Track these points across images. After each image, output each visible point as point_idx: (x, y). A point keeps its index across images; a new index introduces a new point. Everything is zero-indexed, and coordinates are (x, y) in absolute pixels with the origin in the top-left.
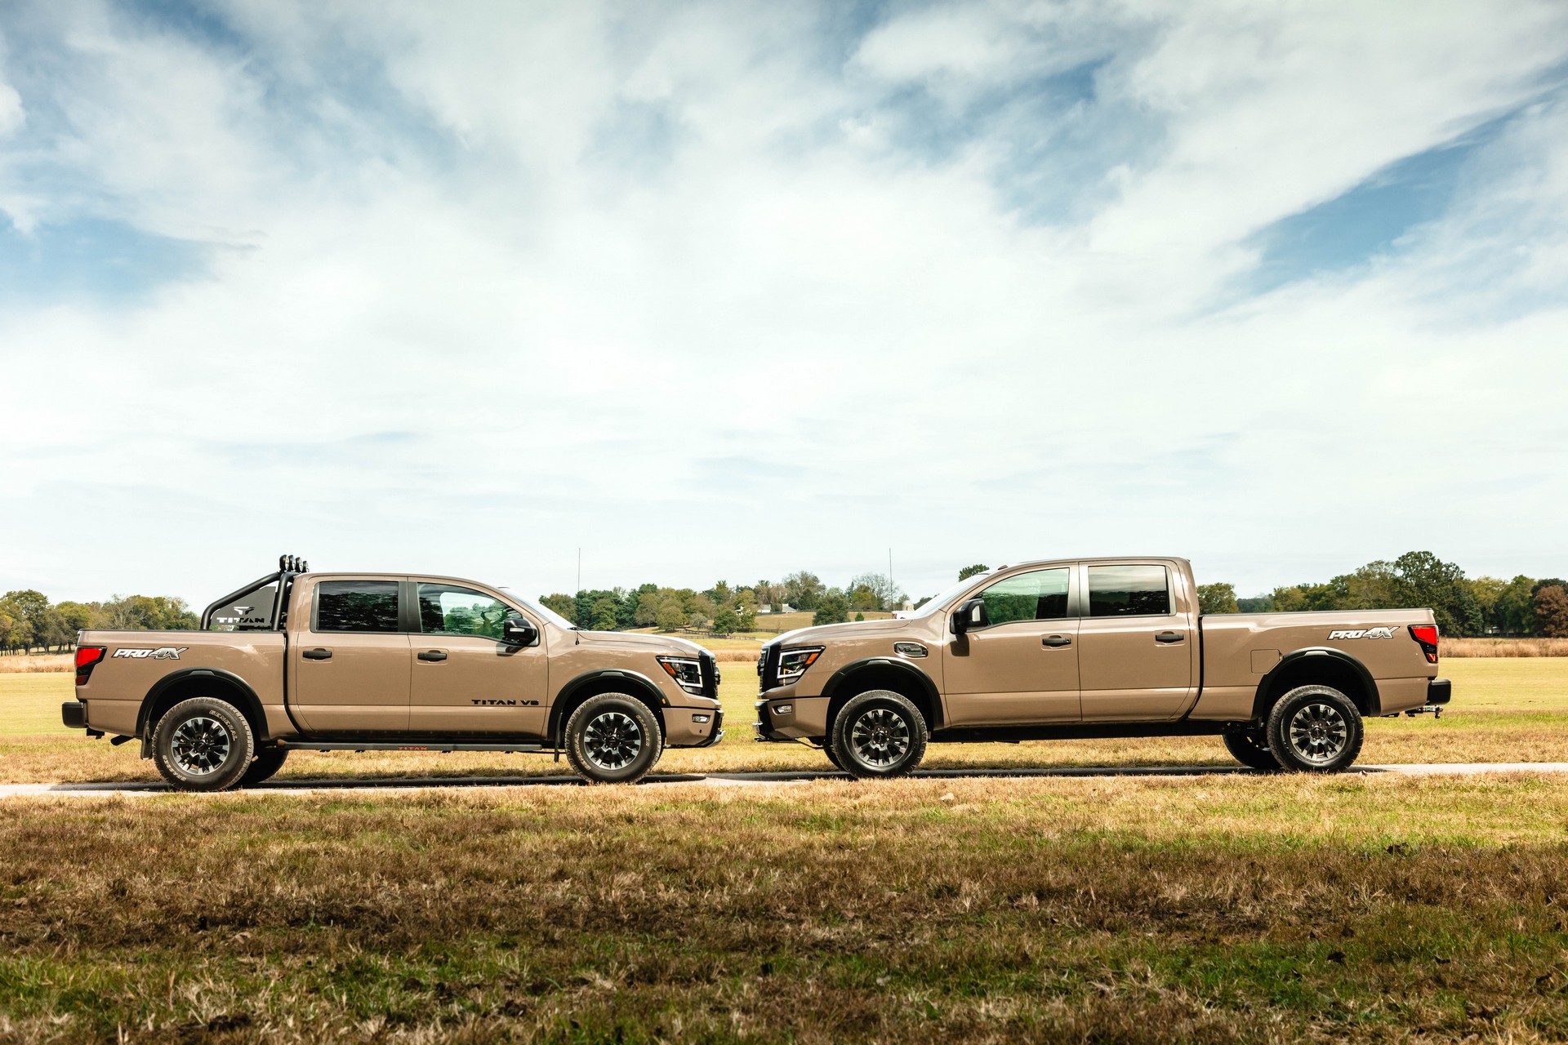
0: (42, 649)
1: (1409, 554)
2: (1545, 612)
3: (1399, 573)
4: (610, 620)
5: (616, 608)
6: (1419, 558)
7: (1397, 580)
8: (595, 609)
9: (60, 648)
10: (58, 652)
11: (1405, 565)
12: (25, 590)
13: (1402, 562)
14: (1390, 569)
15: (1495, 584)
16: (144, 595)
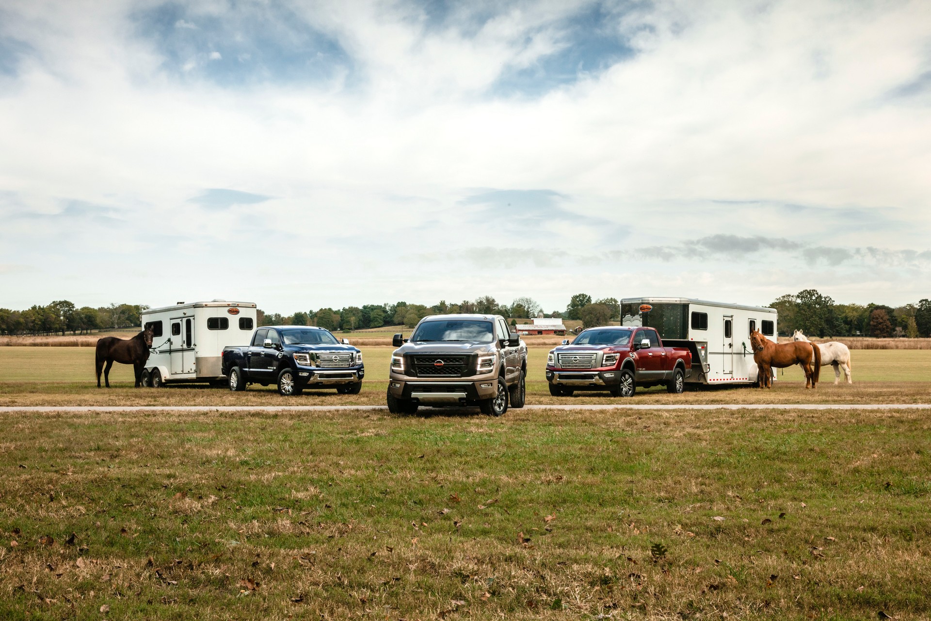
0: (72, 332)
1: (804, 291)
2: (875, 324)
3: (799, 301)
4: (380, 321)
5: (383, 315)
6: (811, 293)
7: (798, 305)
8: (372, 315)
9: (82, 332)
10: (80, 334)
11: (802, 297)
12: (62, 300)
13: (801, 295)
14: (794, 299)
15: (858, 308)
16: (128, 304)
